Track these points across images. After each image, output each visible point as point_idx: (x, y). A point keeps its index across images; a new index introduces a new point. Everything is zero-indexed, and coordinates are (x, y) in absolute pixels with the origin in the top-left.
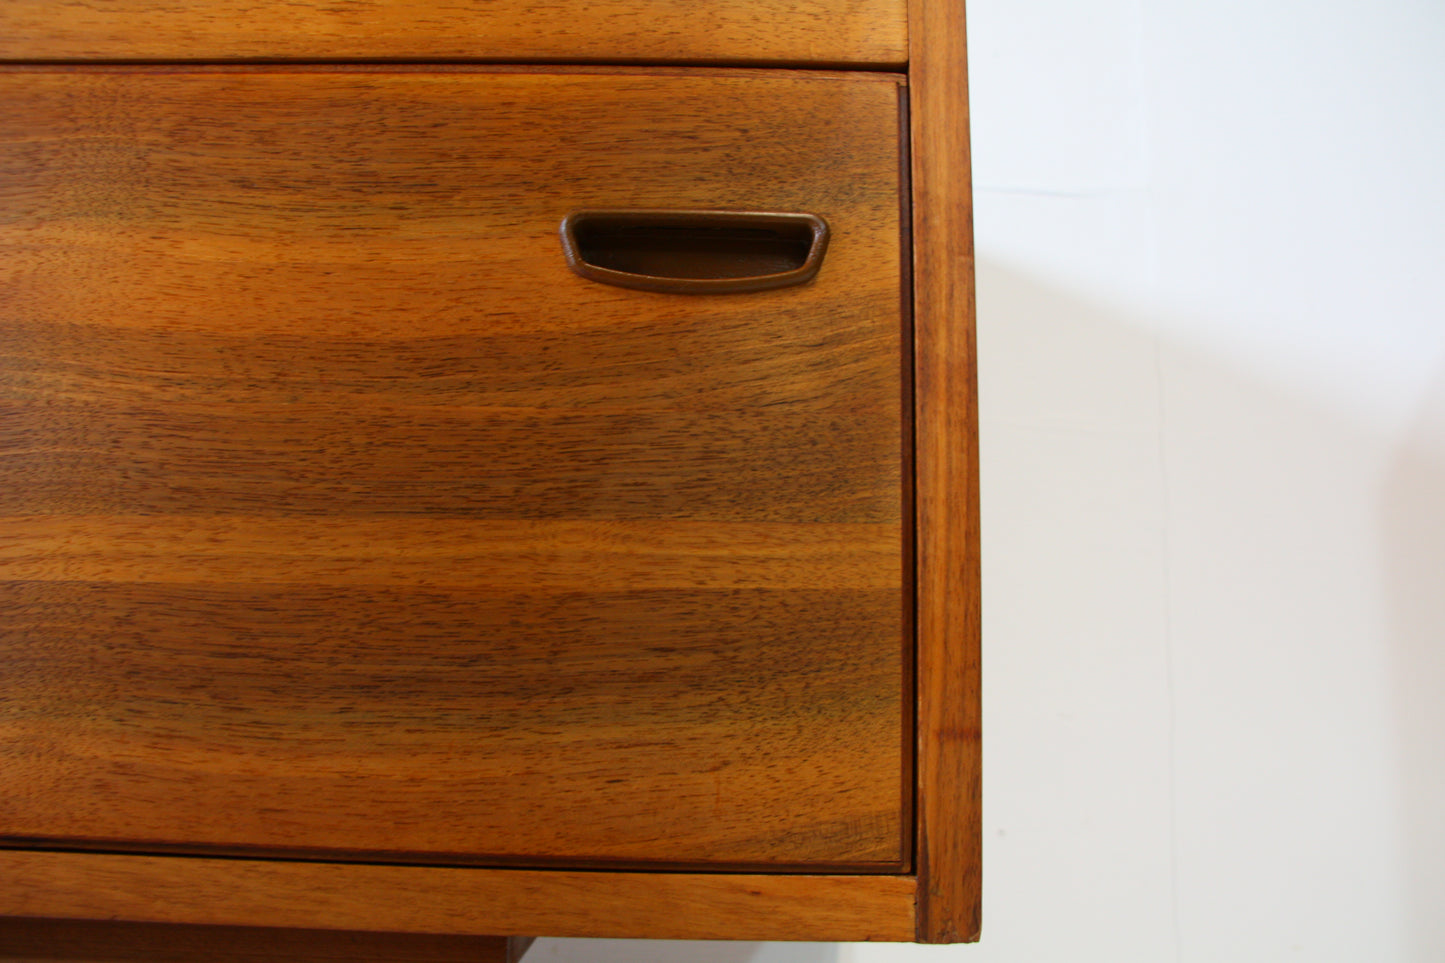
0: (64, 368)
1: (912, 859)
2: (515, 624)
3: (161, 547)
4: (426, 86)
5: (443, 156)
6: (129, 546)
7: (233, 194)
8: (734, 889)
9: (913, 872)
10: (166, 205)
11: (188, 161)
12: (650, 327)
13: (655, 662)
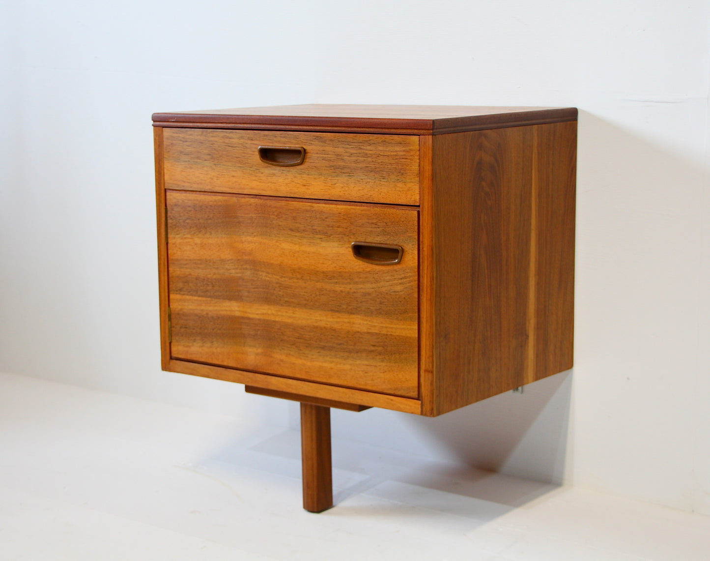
0: (263, 271)
2: (348, 337)
3: (284, 314)
4: (324, 207)
5: (328, 226)
6: (279, 313)
7: (290, 232)
8: (388, 399)
9: (418, 399)
10: (278, 234)
11: (280, 223)
12: (369, 272)
13: (373, 348)
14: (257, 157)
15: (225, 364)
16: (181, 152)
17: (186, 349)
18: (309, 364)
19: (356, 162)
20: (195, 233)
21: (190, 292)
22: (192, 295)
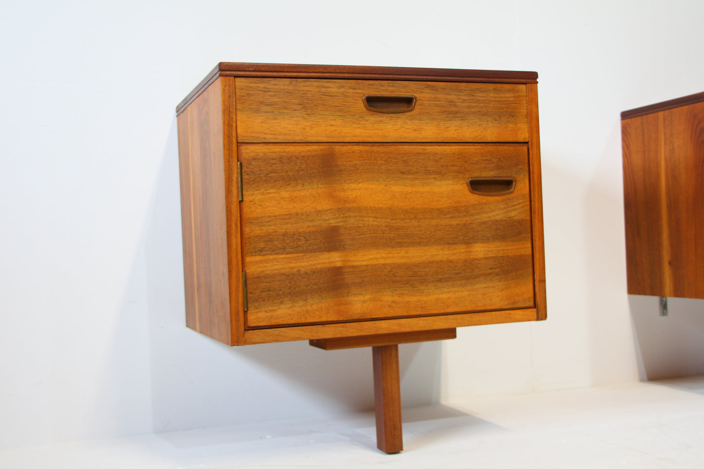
0: (370, 217)
1: (535, 306)
2: (465, 265)
3: (396, 255)
4: (437, 149)
5: (442, 166)
6: (389, 255)
7: (400, 175)
8: (506, 313)
9: (535, 307)
10: (386, 178)
11: (390, 168)
12: (485, 203)
13: (490, 271)
14: (361, 106)
15: (324, 319)
16: (262, 103)
17: (269, 314)
18: (424, 299)
19: (468, 107)
20: (281, 187)
21: (274, 251)
22: (278, 254)
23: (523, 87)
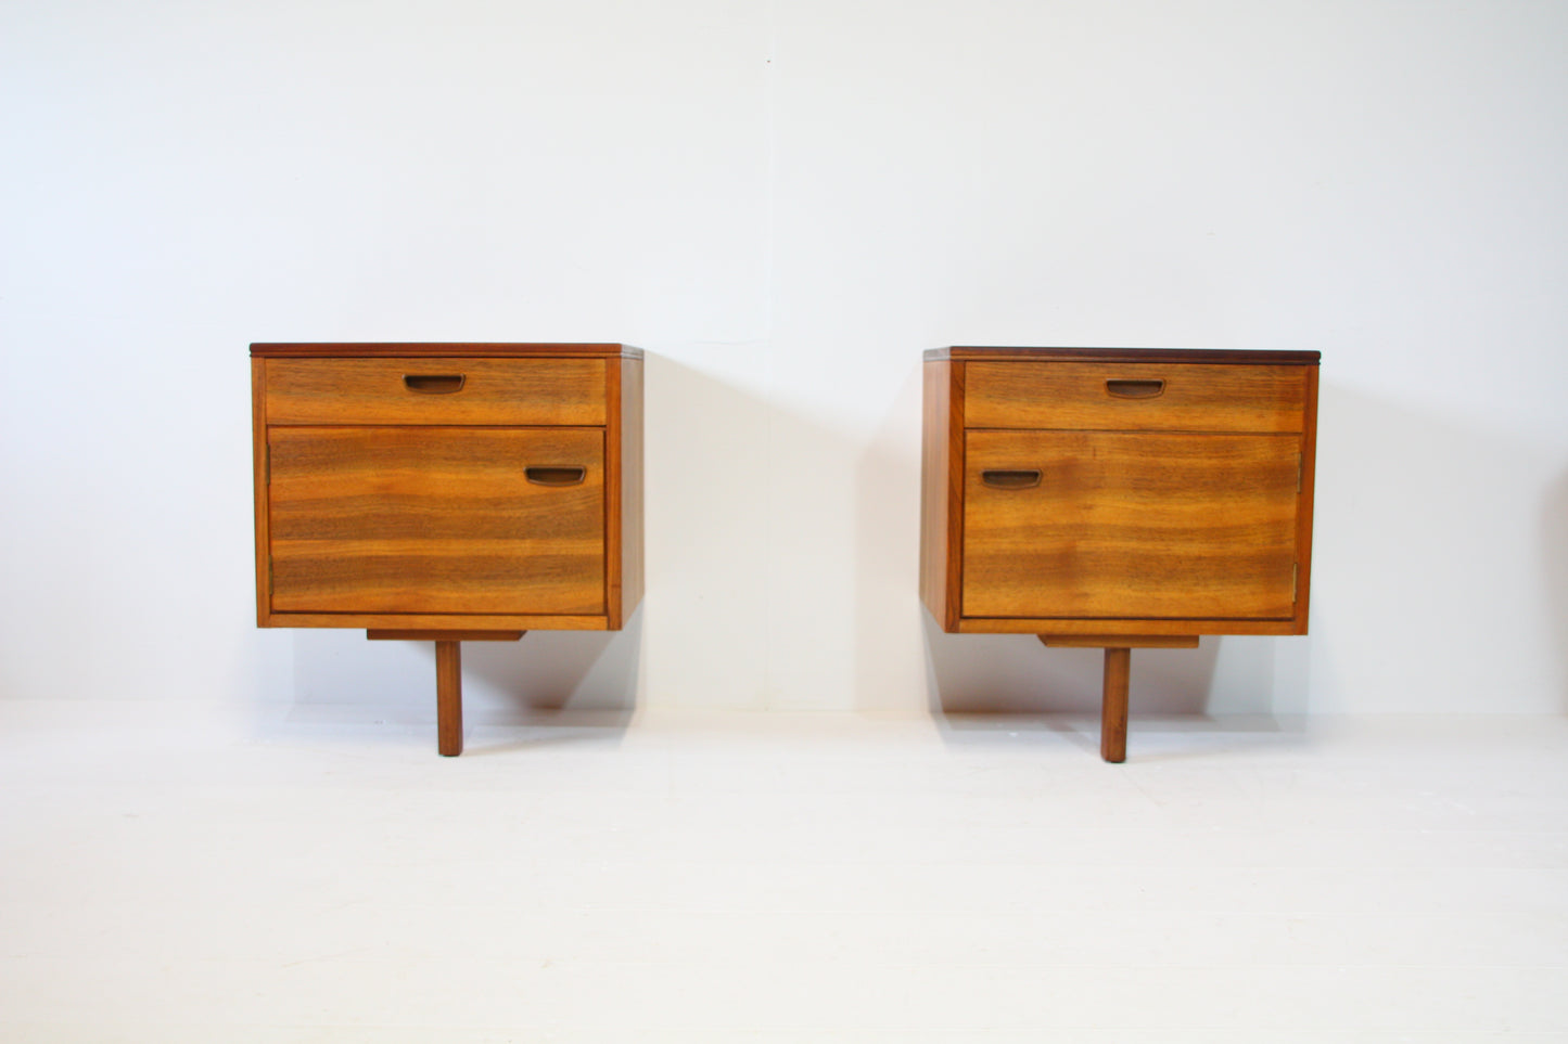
0: (407, 504)
1: (606, 613)
2: (518, 562)
4: (488, 433)
5: (494, 452)
7: (444, 461)
9: (607, 615)
11: (431, 453)
12: (546, 494)
14: (401, 386)
15: (352, 609)
16: (292, 384)
17: (295, 599)
18: (468, 596)
19: (529, 386)
20: (310, 471)
21: (301, 536)
22: (306, 539)
23: (602, 362)
